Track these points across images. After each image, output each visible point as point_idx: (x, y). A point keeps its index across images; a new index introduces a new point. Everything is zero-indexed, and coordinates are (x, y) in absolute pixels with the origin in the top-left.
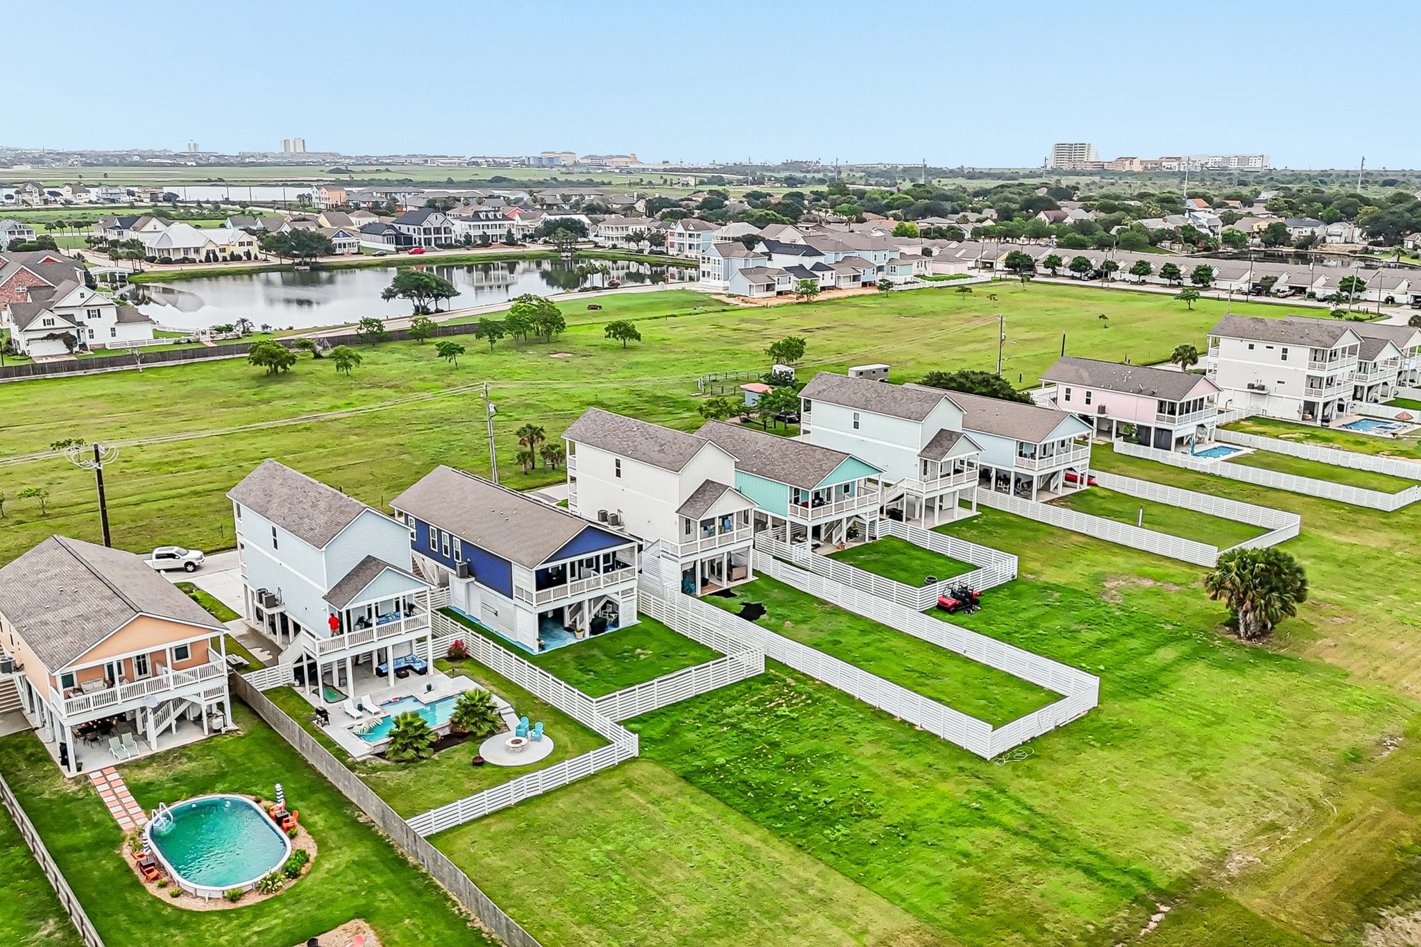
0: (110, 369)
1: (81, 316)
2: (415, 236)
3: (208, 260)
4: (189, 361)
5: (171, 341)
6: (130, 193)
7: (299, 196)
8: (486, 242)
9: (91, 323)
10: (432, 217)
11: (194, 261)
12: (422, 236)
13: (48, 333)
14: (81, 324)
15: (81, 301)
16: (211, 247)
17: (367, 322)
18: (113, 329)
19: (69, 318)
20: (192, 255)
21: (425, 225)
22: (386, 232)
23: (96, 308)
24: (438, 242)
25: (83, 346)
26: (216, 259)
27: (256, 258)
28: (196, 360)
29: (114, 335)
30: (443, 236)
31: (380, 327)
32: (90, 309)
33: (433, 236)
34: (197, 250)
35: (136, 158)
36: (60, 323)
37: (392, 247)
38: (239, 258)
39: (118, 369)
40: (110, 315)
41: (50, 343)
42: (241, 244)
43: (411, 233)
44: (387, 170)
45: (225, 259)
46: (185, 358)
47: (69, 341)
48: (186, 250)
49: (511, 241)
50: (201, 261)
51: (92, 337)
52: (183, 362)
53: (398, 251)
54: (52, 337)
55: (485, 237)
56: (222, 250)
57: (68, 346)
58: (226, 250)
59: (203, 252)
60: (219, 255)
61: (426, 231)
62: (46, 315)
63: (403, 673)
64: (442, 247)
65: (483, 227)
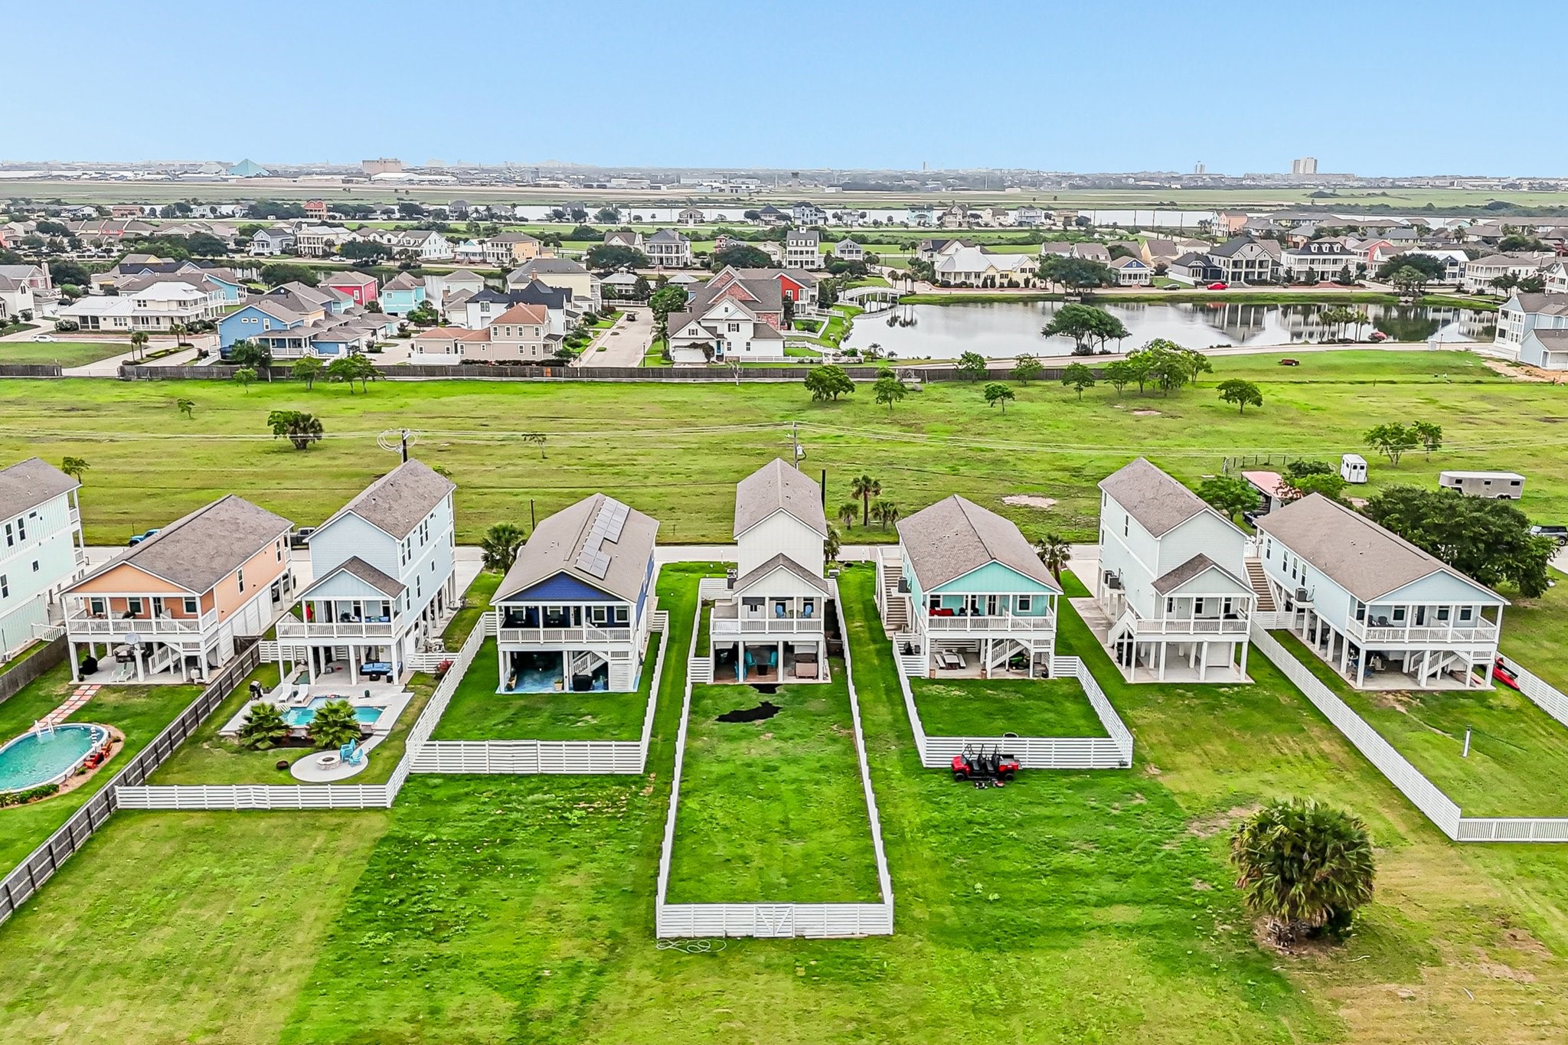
0: (716, 380)
1: (722, 329)
2: (1224, 269)
3: (985, 285)
4: (787, 380)
5: (796, 360)
6: (1048, 217)
7: (1201, 222)
8: (1311, 279)
9: (730, 336)
10: (1246, 248)
11: (971, 286)
12: (1231, 270)
13: (692, 342)
14: (721, 336)
15: (724, 316)
16: (991, 272)
17: (967, 357)
18: (748, 344)
19: (712, 330)
20: (972, 280)
21: (1236, 257)
22: (1193, 263)
23: (736, 323)
24: (1250, 277)
25: (720, 358)
26: (993, 285)
27: (1034, 286)
28: (794, 380)
29: (748, 349)
30: (1257, 270)
31: (983, 364)
32: (731, 323)
33: (1244, 270)
34: (978, 275)
35: (1131, 181)
36: (703, 334)
37: (1191, 281)
38: (1016, 285)
39: (723, 380)
40: (747, 330)
41: (692, 351)
42: (1023, 271)
43: (1222, 266)
44: (1384, 194)
45: (1002, 286)
46: (784, 376)
47: (708, 351)
48: (968, 275)
49: (1345, 280)
50: (978, 287)
51: (729, 349)
52: (781, 380)
53: (1197, 284)
54: (694, 346)
55: (1311, 273)
56: (1002, 276)
57: (708, 356)
58: (1007, 276)
59: (982, 277)
60: (998, 281)
61: (1235, 264)
62: (693, 326)
63: (375, 676)
64: (1253, 283)
65: (1312, 261)
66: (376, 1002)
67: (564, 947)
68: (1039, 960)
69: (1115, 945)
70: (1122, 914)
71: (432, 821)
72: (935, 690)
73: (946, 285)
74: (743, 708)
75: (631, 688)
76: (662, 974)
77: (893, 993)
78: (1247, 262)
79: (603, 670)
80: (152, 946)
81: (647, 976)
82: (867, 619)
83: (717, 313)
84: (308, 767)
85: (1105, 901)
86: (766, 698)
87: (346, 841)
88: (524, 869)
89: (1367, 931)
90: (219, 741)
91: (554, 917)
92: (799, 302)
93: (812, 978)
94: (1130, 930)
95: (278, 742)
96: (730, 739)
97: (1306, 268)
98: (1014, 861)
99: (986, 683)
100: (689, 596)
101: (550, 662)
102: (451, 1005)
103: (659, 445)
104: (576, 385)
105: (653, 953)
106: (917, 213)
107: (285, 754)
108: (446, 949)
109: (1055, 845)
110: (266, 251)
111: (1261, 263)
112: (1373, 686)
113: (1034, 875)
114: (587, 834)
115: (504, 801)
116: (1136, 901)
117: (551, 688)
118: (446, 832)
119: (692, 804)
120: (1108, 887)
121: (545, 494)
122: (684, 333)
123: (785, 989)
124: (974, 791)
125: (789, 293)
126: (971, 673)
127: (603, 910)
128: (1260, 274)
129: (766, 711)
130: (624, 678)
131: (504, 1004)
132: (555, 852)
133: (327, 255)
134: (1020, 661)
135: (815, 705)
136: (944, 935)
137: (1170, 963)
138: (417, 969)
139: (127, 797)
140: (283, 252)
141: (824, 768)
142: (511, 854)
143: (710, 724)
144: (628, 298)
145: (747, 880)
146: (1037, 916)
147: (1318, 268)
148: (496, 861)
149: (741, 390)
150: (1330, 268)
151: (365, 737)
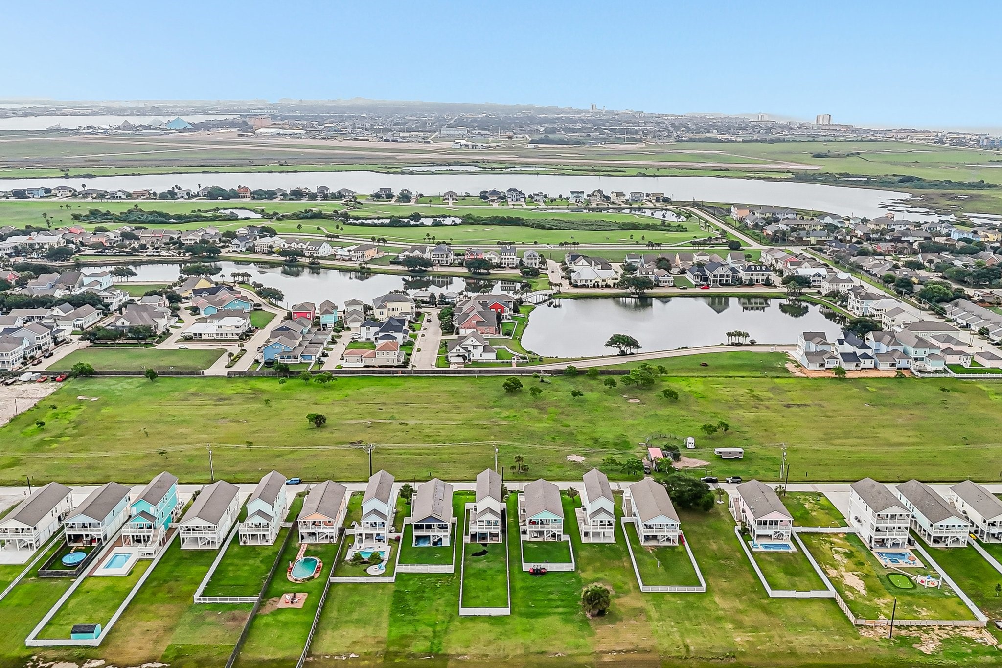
0: (468, 375)
1: (470, 348)
2: (710, 277)
3: (594, 286)
4: (497, 375)
5: (501, 361)
8: (751, 284)
9: (473, 351)
11: (588, 286)
12: (712, 279)
13: (458, 354)
14: (470, 351)
15: (471, 343)
16: (598, 280)
18: (481, 354)
19: (466, 349)
20: (589, 283)
21: (715, 273)
22: (696, 273)
23: (476, 346)
24: (722, 282)
25: (469, 360)
26: (598, 286)
27: (618, 287)
28: (499, 375)
29: (481, 356)
30: (725, 279)
32: (474, 346)
33: (718, 279)
34: (591, 281)
36: (462, 351)
37: (694, 283)
38: (609, 287)
39: (470, 375)
40: (481, 349)
41: (458, 358)
42: (613, 279)
43: (708, 276)
45: (602, 287)
46: (495, 373)
47: (464, 358)
48: (586, 281)
49: (768, 283)
50: (591, 288)
51: (473, 356)
52: (494, 375)
53: (696, 286)
54: (459, 356)
55: (751, 280)
56: (603, 281)
57: (464, 360)
58: (605, 281)
59: (594, 282)
60: (600, 284)
61: (715, 276)
62: (458, 348)
63: (379, 540)
64: (723, 285)
65: (752, 275)
66: (404, 628)
67: (440, 617)
68: (540, 620)
69: (557, 617)
70: (560, 610)
71: (405, 586)
72: (531, 545)
73: (576, 286)
74: (479, 552)
75: (448, 545)
76: (461, 623)
77: (508, 627)
78: (720, 275)
79: (440, 540)
80: (355, 616)
81: (458, 624)
82: (514, 518)
83: (469, 342)
84: (371, 570)
85: (557, 607)
86: (484, 548)
87: (386, 591)
88: (429, 599)
89: (611, 613)
90: (346, 562)
91: (437, 610)
92: (504, 314)
93: (492, 624)
94: (560, 614)
95: (362, 563)
96: (475, 562)
97: (748, 278)
98: (540, 597)
99: (544, 543)
100: (462, 507)
101: (427, 538)
102: (420, 629)
103: (447, 422)
104: (411, 379)
105: (459, 618)
106: (575, 195)
107: (364, 566)
108: (416, 618)
109: (551, 593)
110: (238, 250)
111: (727, 276)
112: (647, 544)
113: (544, 600)
114: (442, 590)
115: (421, 580)
116: (564, 607)
117: (427, 545)
118: (409, 589)
119: (466, 582)
120: (559, 603)
121: (411, 454)
122: (454, 351)
123: (486, 626)
124: (534, 577)
125: (500, 310)
126: (540, 539)
127: (448, 609)
128: (726, 281)
129: (484, 552)
130: (446, 542)
131: (430, 629)
132: (435, 595)
133: (270, 253)
134: (554, 536)
135: (498, 551)
136: (521, 614)
137: (567, 621)
138: (411, 622)
139: (334, 580)
140: (247, 250)
141: (498, 571)
142: (425, 595)
143: (470, 557)
144: (426, 303)
145: (478, 602)
146: (541, 610)
147: (755, 277)
148: (423, 597)
149: (478, 381)
150: (761, 277)
151: (383, 561)
